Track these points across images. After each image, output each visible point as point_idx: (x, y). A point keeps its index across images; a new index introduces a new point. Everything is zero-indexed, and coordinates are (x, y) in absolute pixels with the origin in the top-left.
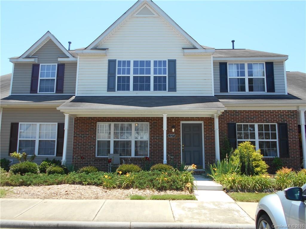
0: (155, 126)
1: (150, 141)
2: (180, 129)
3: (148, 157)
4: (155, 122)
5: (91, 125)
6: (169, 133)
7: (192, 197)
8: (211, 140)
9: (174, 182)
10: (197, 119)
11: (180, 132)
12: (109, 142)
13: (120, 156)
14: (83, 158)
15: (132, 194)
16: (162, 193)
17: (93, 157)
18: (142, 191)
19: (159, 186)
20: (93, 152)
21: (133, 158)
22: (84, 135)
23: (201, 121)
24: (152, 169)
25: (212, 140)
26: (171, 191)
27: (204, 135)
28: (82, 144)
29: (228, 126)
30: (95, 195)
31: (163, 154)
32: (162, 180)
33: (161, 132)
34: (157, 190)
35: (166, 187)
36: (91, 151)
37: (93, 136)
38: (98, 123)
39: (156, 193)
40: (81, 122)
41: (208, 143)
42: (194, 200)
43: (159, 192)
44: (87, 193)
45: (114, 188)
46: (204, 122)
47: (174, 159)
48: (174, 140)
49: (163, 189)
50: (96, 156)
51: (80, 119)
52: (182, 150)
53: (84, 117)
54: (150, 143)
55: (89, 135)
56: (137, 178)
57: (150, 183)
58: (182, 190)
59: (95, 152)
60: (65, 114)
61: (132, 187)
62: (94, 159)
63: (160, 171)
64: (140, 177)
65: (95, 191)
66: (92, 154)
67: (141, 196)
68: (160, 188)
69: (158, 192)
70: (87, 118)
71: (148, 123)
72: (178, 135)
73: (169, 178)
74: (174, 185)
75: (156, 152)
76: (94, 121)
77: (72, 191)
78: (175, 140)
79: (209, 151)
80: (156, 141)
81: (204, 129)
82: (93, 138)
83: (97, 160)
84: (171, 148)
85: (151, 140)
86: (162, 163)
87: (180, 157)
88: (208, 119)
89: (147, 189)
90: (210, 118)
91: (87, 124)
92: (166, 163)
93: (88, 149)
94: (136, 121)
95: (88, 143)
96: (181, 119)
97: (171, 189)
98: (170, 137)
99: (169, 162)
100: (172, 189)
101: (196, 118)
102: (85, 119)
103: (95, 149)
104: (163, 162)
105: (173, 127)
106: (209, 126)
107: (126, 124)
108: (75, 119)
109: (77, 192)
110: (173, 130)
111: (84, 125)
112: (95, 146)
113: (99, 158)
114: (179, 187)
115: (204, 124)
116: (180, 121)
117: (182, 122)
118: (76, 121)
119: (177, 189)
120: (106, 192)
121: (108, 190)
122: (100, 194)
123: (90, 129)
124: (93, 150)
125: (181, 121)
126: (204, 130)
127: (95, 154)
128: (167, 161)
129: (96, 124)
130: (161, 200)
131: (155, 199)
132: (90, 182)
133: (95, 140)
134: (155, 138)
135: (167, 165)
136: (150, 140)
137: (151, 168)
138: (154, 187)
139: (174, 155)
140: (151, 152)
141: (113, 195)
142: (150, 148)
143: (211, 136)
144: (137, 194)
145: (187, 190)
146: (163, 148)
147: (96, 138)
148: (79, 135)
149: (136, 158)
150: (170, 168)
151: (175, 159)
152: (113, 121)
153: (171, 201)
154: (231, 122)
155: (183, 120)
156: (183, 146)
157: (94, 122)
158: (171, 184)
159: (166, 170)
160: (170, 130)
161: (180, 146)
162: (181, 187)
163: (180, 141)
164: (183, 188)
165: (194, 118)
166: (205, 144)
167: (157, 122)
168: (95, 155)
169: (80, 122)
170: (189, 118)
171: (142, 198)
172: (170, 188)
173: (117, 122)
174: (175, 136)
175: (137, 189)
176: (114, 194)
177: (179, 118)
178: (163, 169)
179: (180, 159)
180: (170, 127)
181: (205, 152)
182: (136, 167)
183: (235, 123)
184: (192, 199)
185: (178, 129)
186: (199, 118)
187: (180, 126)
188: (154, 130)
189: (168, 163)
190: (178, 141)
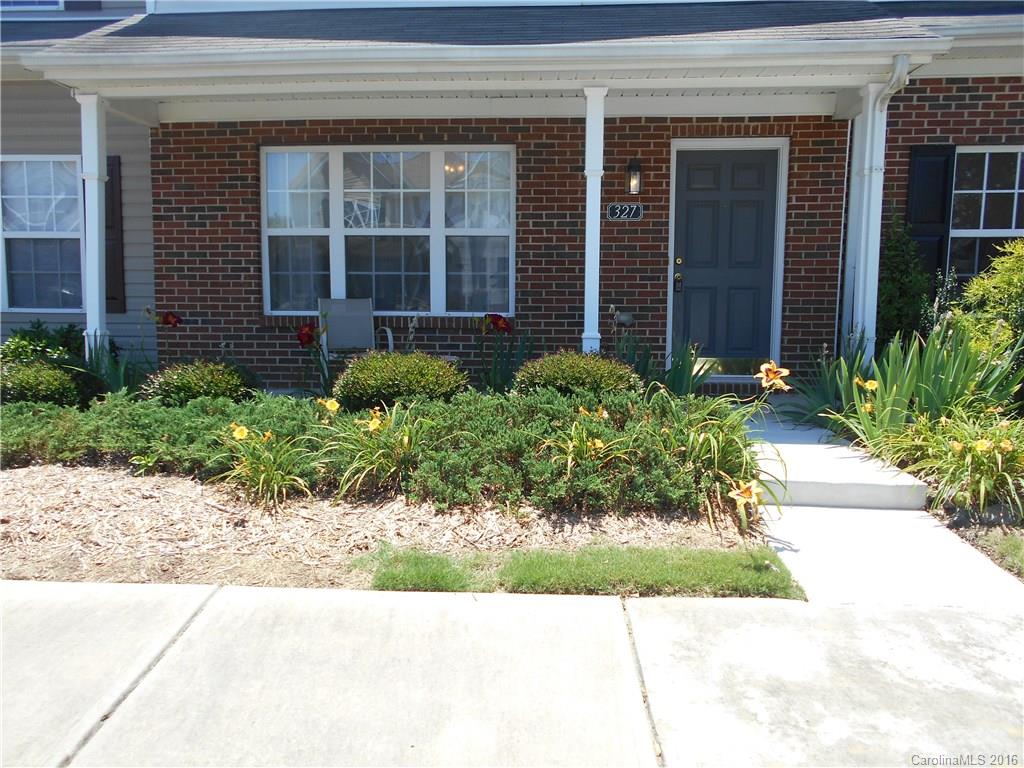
0: (545, 161)
1: (518, 240)
2: (667, 176)
3: (511, 313)
4: (544, 141)
5: (230, 164)
6: (613, 200)
7: (766, 579)
8: (821, 231)
9: (646, 464)
10: (757, 127)
11: (667, 192)
12: (323, 243)
13: (377, 308)
14: (173, 320)
15: (395, 542)
16: (579, 535)
17: (250, 315)
18: (455, 519)
19: (560, 489)
20: (252, 292)
21: (435, 318)
22: (203, 209)
23: (779, 134)
24: (522, 382)
25: (827, 231)
26: (631, 522)
27: (789, 208)
28: (198, 255)
29: (909, 164)
30: (170, 548)
31: (582, 301)
32: (579, 454)
33: (576, 192)
34: (546, 515)
35: (597, 496)
36: (241, 285)
37: (247, 217)
38: (265, 150)
39: (541, 537)
40: (186, 150)
41: (805, 247)
42: (787, 596)
43: (558, 525)
44: (127, 529)
45: (296, 493)
46: (792, 144)
47: (633, 325)
48: (636, 231)
49: (580, 506)
50: (268, 311)
51: (179, 134)
52: (675, 281)
53: (198, 125)
54: (517, 247)
55: (224, 209)
56: (435, 434)
57: (507, 470)
58: (695, 514)
59: (260, 292)
60: (79, 99)
61: (399, 491)
62: (254, 322)
63: (565, 391)
64: (450, 429)
65: (177, 515)
66: (248, 300)
67: (442, 563)
68: (561, 499)
69: (548, 528)
70: (211, 125)
71: (510, 148)
72: (655, 208)
73: (620, 443)
74: (649, 485)
75: (547, 293)
76: (244, 140)
77: (36, 519)
78: (643, 232)
79: (805, 287)
80: (551, 240)
81: (790, 176)
82: (245, 224)
83: (272, 329)
84: (622, 270)
85: (524, 232)
86: (575, 344)
87: (665, 317)
88: (817, 127)
89: (489, 504)
90: (828, 118)
91: (212, 156)
92: (597, 345)
93: (224, 277)
94: (451, 141)
95: (223, 247)
96: (675, 128)
97: (629, 507)
98: (614, 219)
99: (610, 340)
100: (636, 509)
101: (751, 119)
102: (202, 133)
103: (260, 277)
104: (580, 340)
105: (634, 167)
106: (815, 159)
107: (401, 152)
108: (156, 135)
109: (67, 525)
110: (634, 183)
111: (202, 164)
112: (259, 262)
113: (277, 317)
114: (676, 494)
115: (791, 152)
116: (669, 138)
117: (679, 144)
118: (161, 142)
119: (666, 508)
120: (242, 523)
121: (258, 512)
122: (201, 539)
123: (231, 179)
124: (250, 285)
125: (675, 136)
126: (790, 184)
127: (260, 300)
128: (599, 336)
129: (257, 156)
130: (567, 592)
131: (535, 588)
132: (168, 458)
133: (258, 232)
134: (544, 224)
135: (603, 357)
136: (518, 232)
137: (519, 377)
138: (527, 492)
139: (634, 309)
140: (523, 293)
141: (275, 548)
142: (518, 271)
143: (822, 215)
144: (424, 536)
145: (724, 512)
146: (582, 270)
147: (259, 225)
148: (181, 210)
149: (450, 319)
150: (620, 378)
151: (640, 325)
152: (337, 140)
153: (636, 603)
154: (929, 139)
155: (683, 136)
156: (679, 261)
157: (245, 148)
158: (631, 480)
159: (598, 386)
160: (619, 184)
161: (666, 263)
162: (687, 496)
163: (666, 239)
164: (702, 498)
165: (742, 119)
166: (786, 255)
167: (553, 145)
168: (261, 307)
169: (179, 150)
170: (715, 119)
171: (450, 579)
172: (619, 502)
173: (355, 142)
174: (642, 212)
175: (425, 506)
176: (285, 535)
177: (664, 119)
178: (583, 384)
179: (664, 325)
180: (620, 169)
181: (785, 294)
182: (440, 368)
183: (953, 148)
184: (770, 593)
185: (656, 176)
186: (767, 119)
187: (668, 161)
188: (537, 184)
189: (607, 348)
190: (654, 240)
